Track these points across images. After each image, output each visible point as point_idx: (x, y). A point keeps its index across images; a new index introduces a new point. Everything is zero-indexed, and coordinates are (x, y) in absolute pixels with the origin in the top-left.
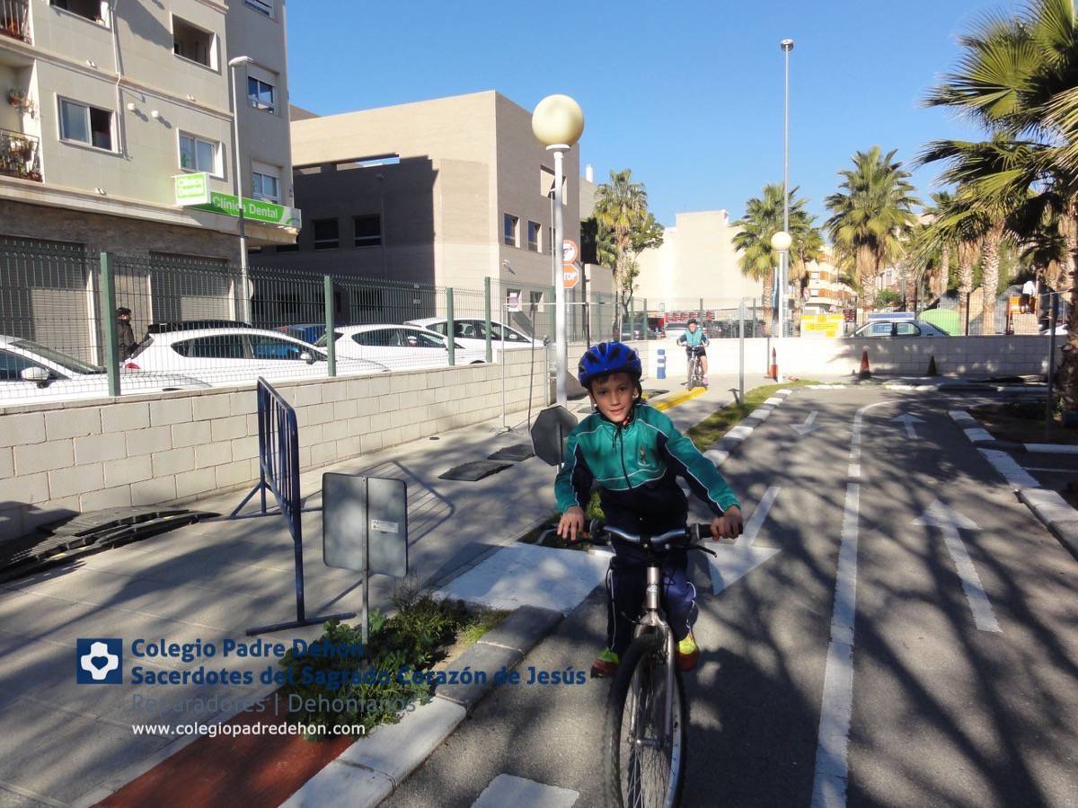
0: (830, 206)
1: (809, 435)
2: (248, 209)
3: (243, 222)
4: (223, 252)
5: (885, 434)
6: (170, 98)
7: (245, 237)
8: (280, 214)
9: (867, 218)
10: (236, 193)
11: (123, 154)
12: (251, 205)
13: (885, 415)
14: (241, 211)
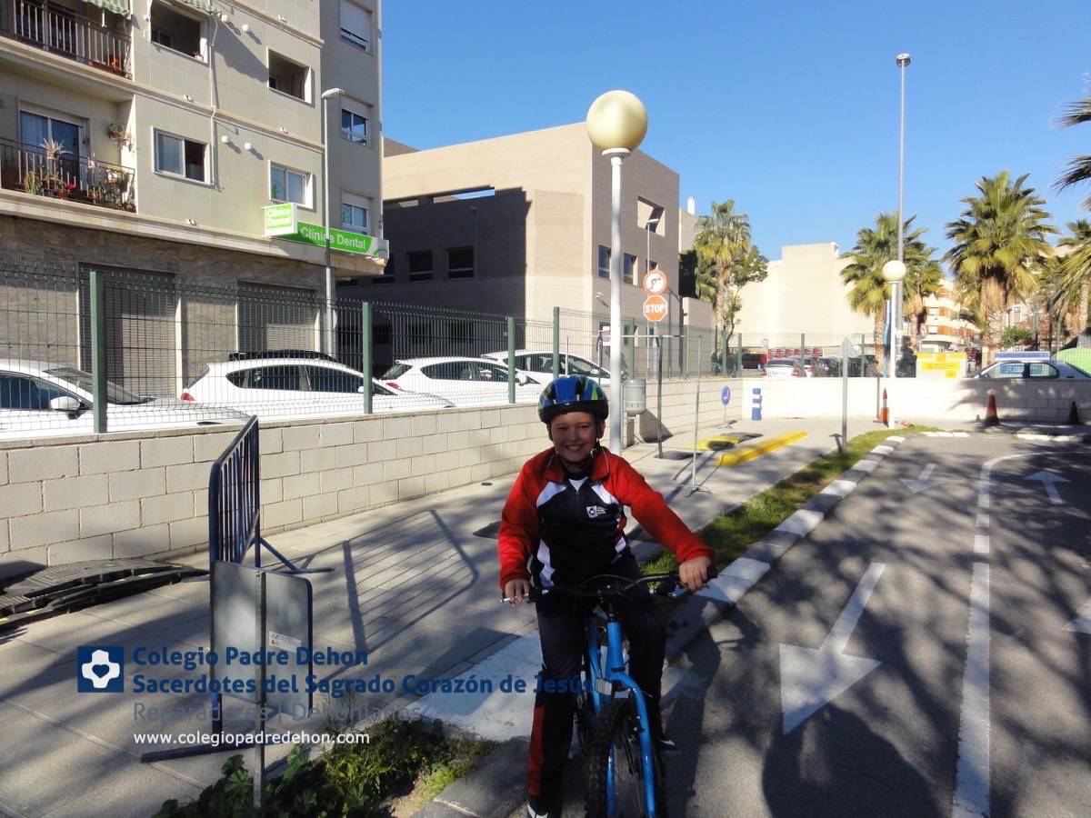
0: (952, 235)
1: (920, 494)
2: (336, 240)
3: (330, 252)
4: (311, 282)
5: (1013, 496)
6: (263, 130)
7: (332, 268)
8: (368, 247)
9: (994, 247)
10: (324, 224)
11: (215, 185)
12: (339, 235)
13: (1014, 470)
14: (328, 241)
